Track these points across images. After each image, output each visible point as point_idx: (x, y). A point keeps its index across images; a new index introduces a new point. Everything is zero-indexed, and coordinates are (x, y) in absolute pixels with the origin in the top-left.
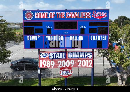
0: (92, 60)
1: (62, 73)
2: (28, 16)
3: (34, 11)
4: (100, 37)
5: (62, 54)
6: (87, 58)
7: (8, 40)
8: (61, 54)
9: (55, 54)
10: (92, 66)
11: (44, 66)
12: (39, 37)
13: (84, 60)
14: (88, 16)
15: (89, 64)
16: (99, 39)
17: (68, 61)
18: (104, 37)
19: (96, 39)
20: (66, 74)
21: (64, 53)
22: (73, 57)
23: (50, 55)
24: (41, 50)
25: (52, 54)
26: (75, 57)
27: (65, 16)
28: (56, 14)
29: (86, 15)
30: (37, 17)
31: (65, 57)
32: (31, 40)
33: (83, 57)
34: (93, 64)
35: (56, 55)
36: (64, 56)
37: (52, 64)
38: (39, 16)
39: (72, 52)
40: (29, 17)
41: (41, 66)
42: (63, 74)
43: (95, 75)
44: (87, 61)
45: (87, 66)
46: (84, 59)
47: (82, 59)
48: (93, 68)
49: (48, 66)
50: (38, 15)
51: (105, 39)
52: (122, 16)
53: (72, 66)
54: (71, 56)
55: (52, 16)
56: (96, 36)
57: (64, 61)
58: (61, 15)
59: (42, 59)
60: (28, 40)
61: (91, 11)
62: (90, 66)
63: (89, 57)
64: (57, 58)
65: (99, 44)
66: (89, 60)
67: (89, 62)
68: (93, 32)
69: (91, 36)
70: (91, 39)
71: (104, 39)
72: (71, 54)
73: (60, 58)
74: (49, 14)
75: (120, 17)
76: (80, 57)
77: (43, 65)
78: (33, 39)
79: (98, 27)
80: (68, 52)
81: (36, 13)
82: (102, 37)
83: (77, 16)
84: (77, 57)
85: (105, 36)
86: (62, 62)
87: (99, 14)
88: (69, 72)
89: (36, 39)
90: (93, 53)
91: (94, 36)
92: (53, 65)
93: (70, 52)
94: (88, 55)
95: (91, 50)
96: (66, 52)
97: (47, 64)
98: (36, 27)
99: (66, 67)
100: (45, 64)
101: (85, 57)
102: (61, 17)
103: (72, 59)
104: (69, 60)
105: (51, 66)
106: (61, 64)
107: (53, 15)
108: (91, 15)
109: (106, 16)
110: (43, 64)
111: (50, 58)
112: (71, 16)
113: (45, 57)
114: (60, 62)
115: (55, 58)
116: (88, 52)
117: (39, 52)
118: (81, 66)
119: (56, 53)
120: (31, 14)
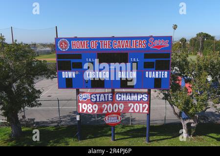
0: (147, 104)
1: (108, 119)
2: (62, 45)
3: (70, 39)
4: (159, 73)
5: (108, 96)
6: (141, 101)
8: (106, 95)
9: (98, 95)
10: (147, 112)
11: (85, 111)
12: (77, 73)
13: (137, 104)
14: (142, 45)
15: (143, 109)
16: (157, 76)
17: (116, 105)
18: (164, 73)
19: (154, 76)
20: (114, 121)
21: (110, 94)
22: (122, 99)
23: (92, 97)
24: (81, 90)
25: (95, 96)
26: (125, 99)
27: (112, 46)
28: (99, 43)
29: (139, 44)
30: (74, 48)
31: (111, 100)
32: (67, 77)
33: (136, 100)
34: (149, 109)
35: (100, 97)
36: (111, 98)
37: (94, 109)
38: (77, 46)
39: (121, 93)
40: (64, 47)
41: (81, 111)
42: (109, 121)
43: (151, 125)
44: (141, 105)
45: (141, 111)
46: (137, 102)
47: (134, 102)
48: (149, 114)
49: (90, 110)
50: (75, 45)
51: (166, 76)
53: (121, 111)
54: (120, 98)
55: (94, 45)
56: (154, 72)
57: (110, 105)
58: (106, 44)
59: (82, 102)
60: (64, 77)
61: (147, 38)
62: (145, 111)
63: (143, 99)
64: (101, 100)
65: (158, 83)
66: (143, 104)
67: (144, 106)
68: (149, 66)
69: (147, 72)
70: (147, 76)
71: (164, 76)
72: (120, 95)
73: (105, 101)
74: (89, 43)
76: (132, 100)
77: (83, 110)
78: (70, 76)
79: (156, 60)
80: (115, 93)
81: (73, 42)
82: (161, 73)
83: (128, 46)
84: (127, 100)
85: (166, 73)
86: (107, 106)
87: (157, 43)
88: (118, 119)
89: (74, 76)
90: (149, 93)
91: (150, 73)
92: (97, 109)
93: (118, 93)
94: (143, 98)
95: (146, 90)
96: (113, 92)
97: (88, 108)
98: (73, 61)
99: (113, 113)
100: (86, 109)
101: (139, 100)
102: (106, 46)
103: (121, 103)
104: (116, 103)
105: (93, 111)
106: (107, 108)
107: (96, 45)
108: (147, 44)
109: (168, 45)
110: (84, 108)
111: (92, 100)
112: (120, 46)
113: (85, 99)
114: (105, 106)
115: (98, 100)
116: (142, 93)
117: (78, 93)
118: (133, 111)
119: (100, 94)
120: (65, 43)
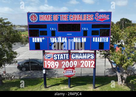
0: (94, 61)
1: (66, 73)
2: (32, 18)
3: (38, 14)
4: (102, 39)
5: (66, 55)
7: (14, 42)
8: (64, 55)
10: (94, 67)
11: (49, 67)
12: (43, 38)
13: (86, 61)
14: (90, 18)
16: (101, 41)
17: (71, 62)
18: (106, 39)
19: (99, 41)
20: (70, 74)
22: (76, 58)
23: (54, 56)
24: (46, 51)
25: (56, 55)
26: (78, 58)
27: (69, 19)
28: (59, 17)
29: (88, 18)
30: (41, 20)
31: (68, 58)
32: (36, 42)
33: (86, 58)
34: (95, 65)
35: (60, 56)
36: (68, 57)
37: (56, 65)
39: (75, 53)
40: (34, 19)
41: (46, 66)
42: (67, 74)
43: (96, 75)
44: (89, 62)
45: (89, 66)
47: (84, 60)
48: (95, 69)
49: (53, 66)
50: (42, 18)
51: (107, 41)
52: (124, 18)
53: (75, 66)
54: (74, 57)
55: (55, 18)
56: (99, 38)
57: (68, 62)
58: (65, 18)
59: (47, 60)
60: (33, 41)
61: (94, 13)
62: (93, 66)
63: (91, 58)
64: (61, 59)
65: (101, 46)
66: (91, 61)
67: (91, 63)
68: (95, 34)
69: (94, 38)
70: (94, 41)
71: (106, 40)
72: (74, 55)
73: (64, 59)
74: (52, 17)
75: (122, 20)
76: (83, 58)
78: (38, 41)
79: (100, 29)
80: (71, 54)
81: (41, 16)
82: (104, 39)
83: (80, 19)
84: (80, 58)
85: (107, 38)
86: (65, 62)
87: (101, 16)
89: (41, 41)
90: (95, 54)
91: (96, 38)
92: (58, 65)
93: (73, 53)
94: (91, 57)
95: (93, 52)
96: (69, 53)
97: (51, 64)
98: (40, 30)
99: (69, 68)
101: (88, 58)
103: (75, 60)
104: (72, 60)
106: (65, 64)
107: (57, 18)
108: (94, 17)
109: (108, 18)
110: (48, 65)
111: (54, 58)
112: (75, 19)
113: (49, 58)
114: (63, 63)
115: (59, 59)
116: (90, 54)
117: (44, 53)
118: (83, 66)
119: (60, 54)
